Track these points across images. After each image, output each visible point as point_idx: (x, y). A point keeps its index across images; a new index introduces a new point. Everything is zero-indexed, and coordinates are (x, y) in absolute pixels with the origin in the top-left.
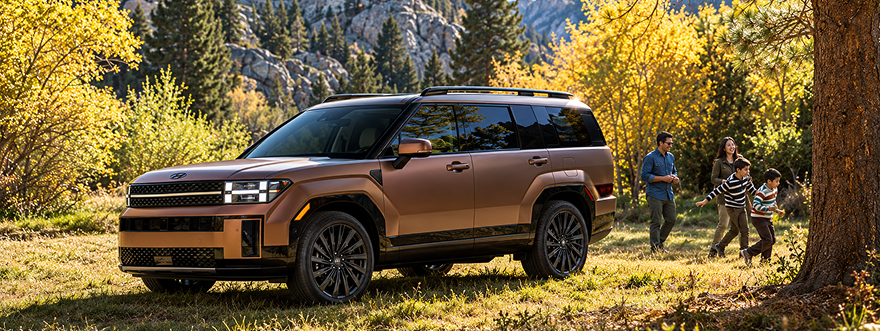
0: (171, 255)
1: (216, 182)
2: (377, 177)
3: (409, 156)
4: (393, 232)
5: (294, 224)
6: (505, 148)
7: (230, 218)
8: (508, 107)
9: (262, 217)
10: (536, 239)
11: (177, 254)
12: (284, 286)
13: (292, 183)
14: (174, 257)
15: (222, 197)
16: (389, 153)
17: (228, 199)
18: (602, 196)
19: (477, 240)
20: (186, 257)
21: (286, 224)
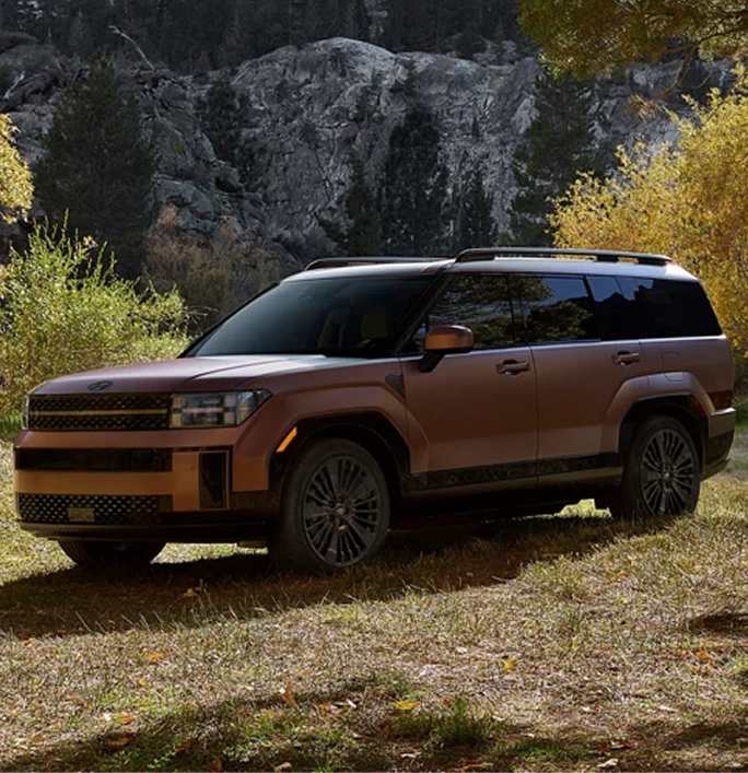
0: (92, 506)
1: (159, 395)
2: (397, 387)
3: (442, 353)
4: (420, 465)
5: (276, 459)
6: (579, 338)
7: (182, 450)
8: (584, 278)
9: (230, 448)
10: (624, 476)
11: (101, 506)
12: (264, 551)
13: (272, 395)
14: (97, 510)
15: (168, 416)
16: (411, 349)
17: (176, 420)
18: (717, 408)
19: (543, 479)
20: (115, 510)
21: (264, 459)
